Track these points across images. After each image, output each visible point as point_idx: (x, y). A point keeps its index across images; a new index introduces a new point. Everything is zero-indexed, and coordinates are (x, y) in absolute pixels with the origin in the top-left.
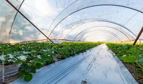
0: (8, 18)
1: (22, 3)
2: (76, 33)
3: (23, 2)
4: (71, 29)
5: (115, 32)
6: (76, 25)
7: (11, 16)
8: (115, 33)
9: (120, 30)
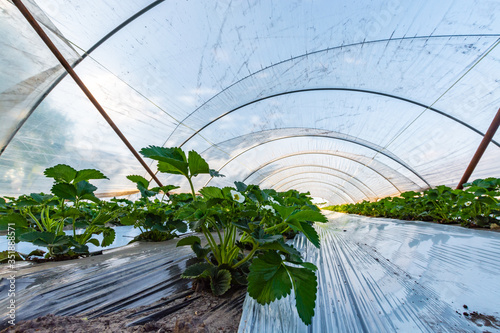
0: (10, 100)
1: (84, 56)
2: (240, 173)
3: (89, 52)
4: (228, 158)
5: (356, 170)
6: (244, 147)
7: (25, 94)
8: (355, 175)
9: (370, 163)
